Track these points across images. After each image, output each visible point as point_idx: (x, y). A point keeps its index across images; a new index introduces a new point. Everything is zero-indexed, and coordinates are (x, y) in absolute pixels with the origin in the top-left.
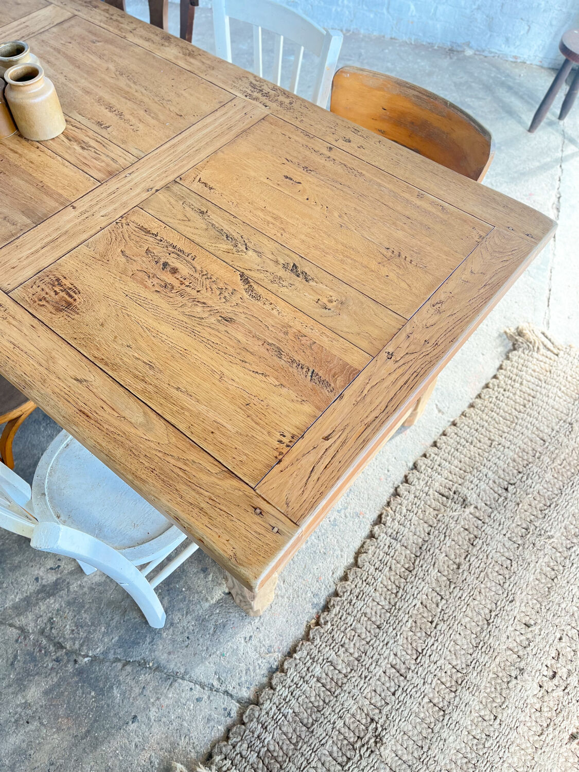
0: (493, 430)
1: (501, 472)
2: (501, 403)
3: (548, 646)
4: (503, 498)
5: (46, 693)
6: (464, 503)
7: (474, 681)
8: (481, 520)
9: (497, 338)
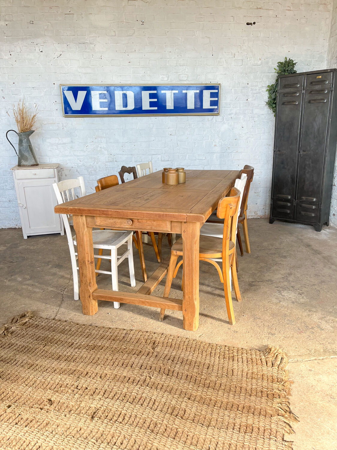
0: (200, 350)
1: (177, 357)
2: (219, 350)
3: (92, 385)
4: (163, 359)
5: (52, 291)
6: (153, 349)
7: (71, 364)
8: (148, 355)
9: (264, 345)
